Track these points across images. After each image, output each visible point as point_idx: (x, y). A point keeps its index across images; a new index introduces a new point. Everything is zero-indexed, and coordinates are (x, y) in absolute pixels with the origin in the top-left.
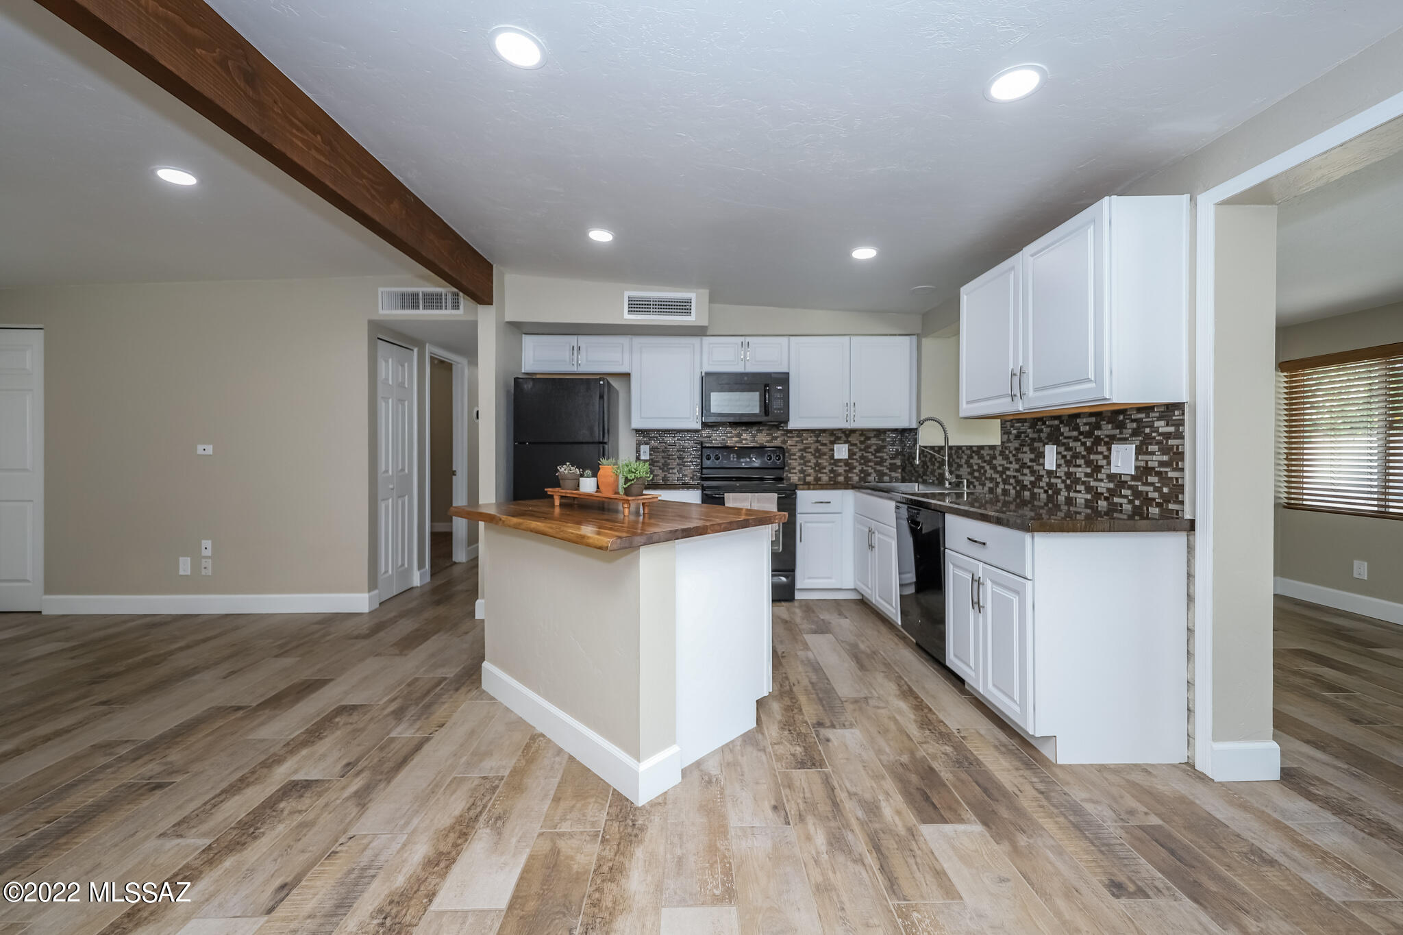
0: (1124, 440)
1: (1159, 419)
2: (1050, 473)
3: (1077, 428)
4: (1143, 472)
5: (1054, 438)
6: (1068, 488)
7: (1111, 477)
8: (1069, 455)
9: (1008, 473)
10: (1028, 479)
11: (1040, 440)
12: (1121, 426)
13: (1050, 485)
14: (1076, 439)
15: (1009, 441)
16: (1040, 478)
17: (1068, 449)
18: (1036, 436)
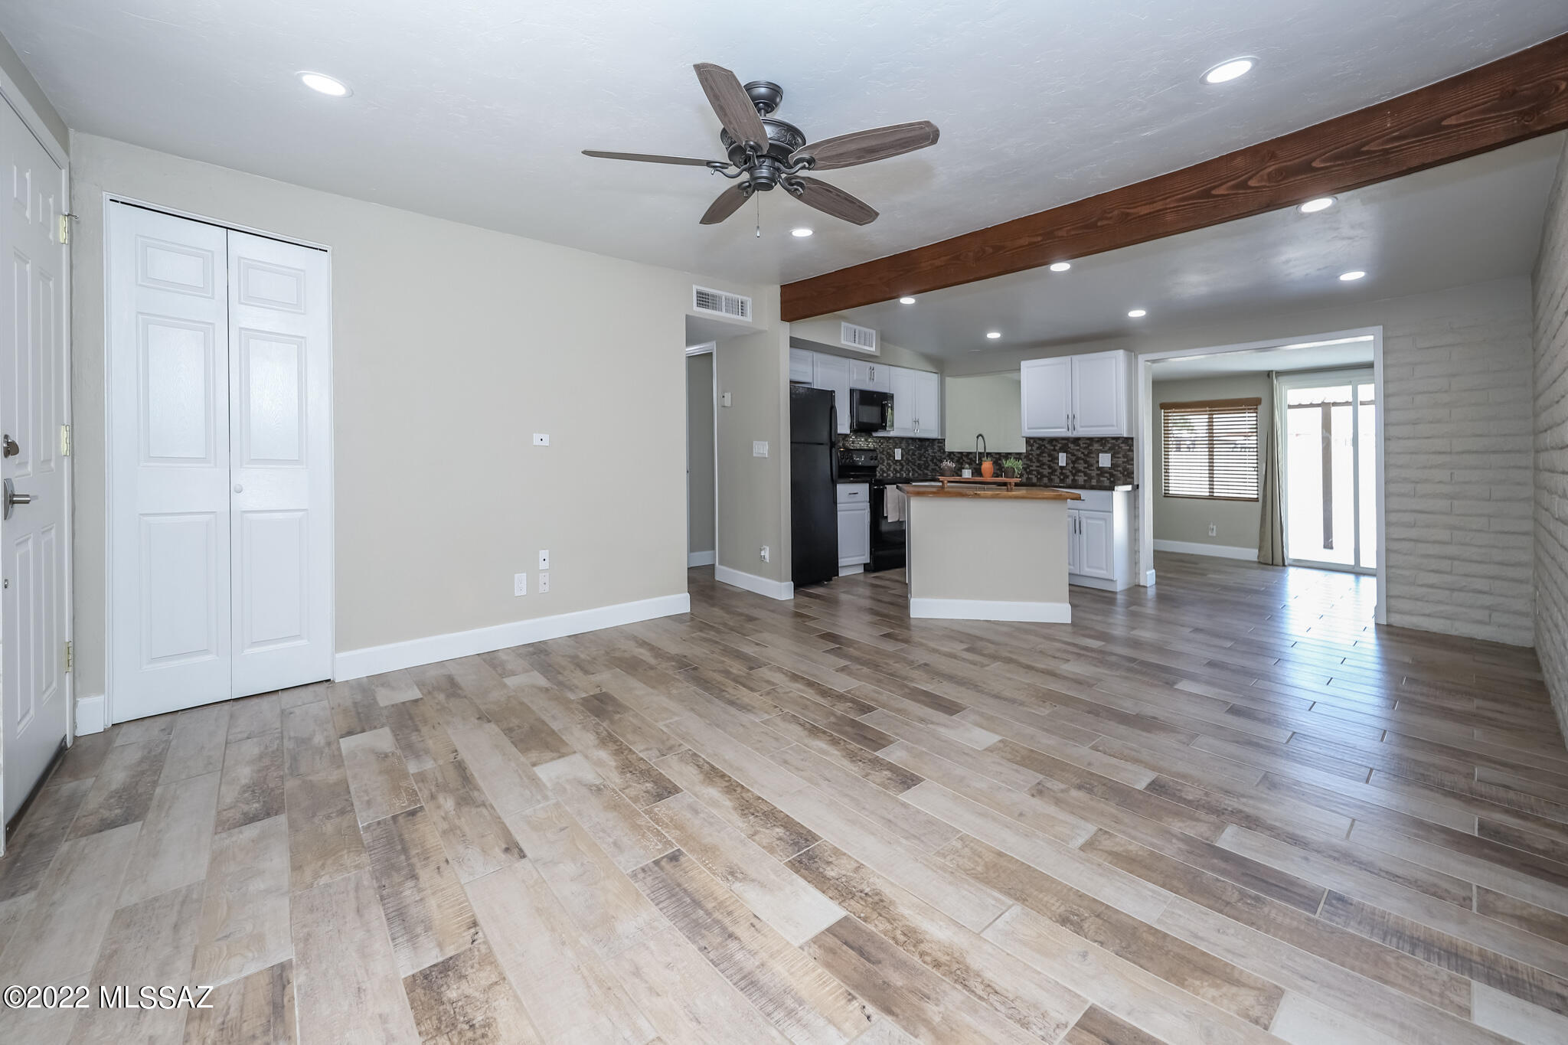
0: (1106, 452)
1: (1122, 443)
2: (1062, 468)
3: (1079, 445)
4: (1114, 466)
5: (1064, 449)
6: (1074, 475)
7: (1099, 468)
8: (1074, 458)
9: (1031, 468)
10: (1046, 471)
11: (1054, 450)
12: (1103, 445)
13: (1061, 473)
14: (1078, 450)
15: (1032, 450)
16: (1055, 471)
17: (1073, 455)
18: (1052, 448)
